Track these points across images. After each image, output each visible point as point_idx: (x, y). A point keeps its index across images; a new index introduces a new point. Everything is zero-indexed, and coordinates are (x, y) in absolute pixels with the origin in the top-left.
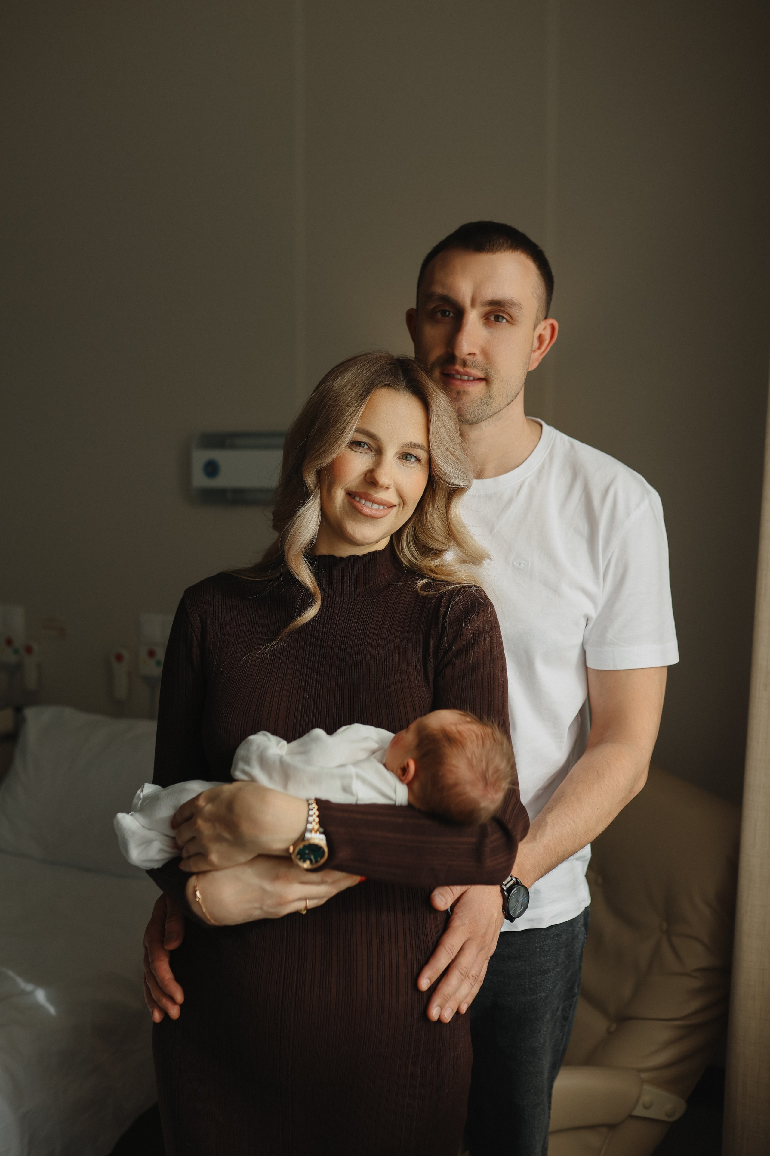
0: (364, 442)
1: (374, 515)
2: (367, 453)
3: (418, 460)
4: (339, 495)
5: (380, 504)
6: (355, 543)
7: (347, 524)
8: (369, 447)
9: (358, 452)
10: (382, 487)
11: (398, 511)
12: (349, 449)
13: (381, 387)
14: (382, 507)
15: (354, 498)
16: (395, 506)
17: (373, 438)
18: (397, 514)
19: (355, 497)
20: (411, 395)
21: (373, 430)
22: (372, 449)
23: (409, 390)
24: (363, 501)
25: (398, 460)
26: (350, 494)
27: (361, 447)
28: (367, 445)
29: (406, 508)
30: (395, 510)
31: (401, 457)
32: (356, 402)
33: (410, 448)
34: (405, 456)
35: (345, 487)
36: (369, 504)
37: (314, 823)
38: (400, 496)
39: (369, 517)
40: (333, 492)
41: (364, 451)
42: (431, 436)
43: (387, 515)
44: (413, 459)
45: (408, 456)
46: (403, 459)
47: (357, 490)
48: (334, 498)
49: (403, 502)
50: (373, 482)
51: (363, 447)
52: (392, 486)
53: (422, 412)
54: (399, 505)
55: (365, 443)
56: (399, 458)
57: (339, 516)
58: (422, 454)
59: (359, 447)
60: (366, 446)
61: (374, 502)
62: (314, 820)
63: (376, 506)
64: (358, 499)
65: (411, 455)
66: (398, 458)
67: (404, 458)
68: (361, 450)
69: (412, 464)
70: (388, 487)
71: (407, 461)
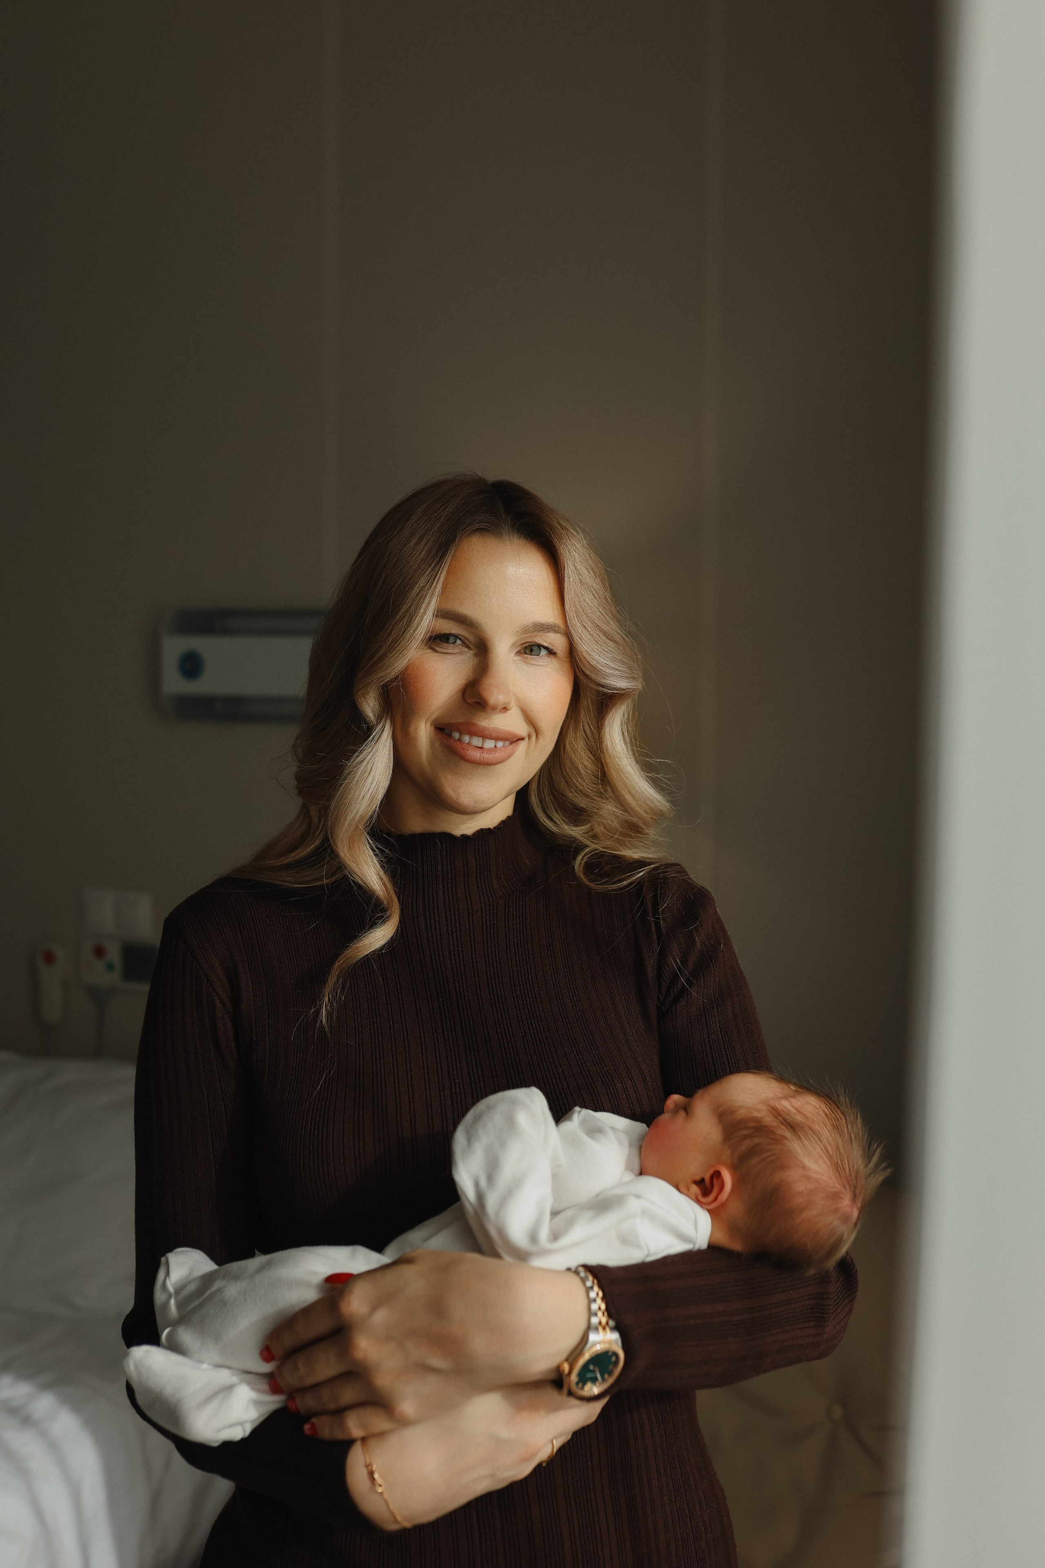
0: (453, 635)
1: (486, 760)
2: (461, 653)
3: (551, 652)
4: (423, 732)
5: (497, 739)
6: (462, 811)
7: (443, 780)
8: (463, 642)
9: (446, 653)
10: (494, 708)
11: (529, 748)
12: (429, 651)
13: (470, 534)
14: (500, 744)
15: (450, 736)
16: (523, 739)
17: (467, 625)
18: (527, 753)
19: (451, 732)
20: (524, 541)
21: (466, 610)
22: (470, 645)
23: (518, 532)
24: (466, 738)
25: (517, 658)
26: (442, 729)
27: (448, 643)
28: (460, 639)
29: (541, 740)
30: (523, 745)
31: (523, 651)
32: (429, 567)
33: (535, 633)
34: (529, 649)
35: (431, 720)
36: (477, 741)
37: (600, 1314)
38: (529, 720)
39: (479, 764)
40: (412, 728)
41: (456, 650)
42: (567, 606)
43: (509, 757)
44: (543, 652)
45: (535, 648)
46: (526, 654)
47: (453, 721)
48: (415, 739)
49: (536, 729)
50: (478, 703)
51: (454, 643)
52: (513, 703)
53: (547, 567)
54: (529, 737)
55: (456, 637)
56: (519, 653)
57: (428, 769)
58: (557, 641)
59: (446, 645)
60: (459, 642)
61: (485, 737)
62: (600, 1308)
63: (489, 744)
64: (456, 735)
65: (540, 646)
66: (516, 653)
67: (528, 651)
68: (451, 648)
69: (543, 659)
70: (505, 708)
71: (533, 657)
